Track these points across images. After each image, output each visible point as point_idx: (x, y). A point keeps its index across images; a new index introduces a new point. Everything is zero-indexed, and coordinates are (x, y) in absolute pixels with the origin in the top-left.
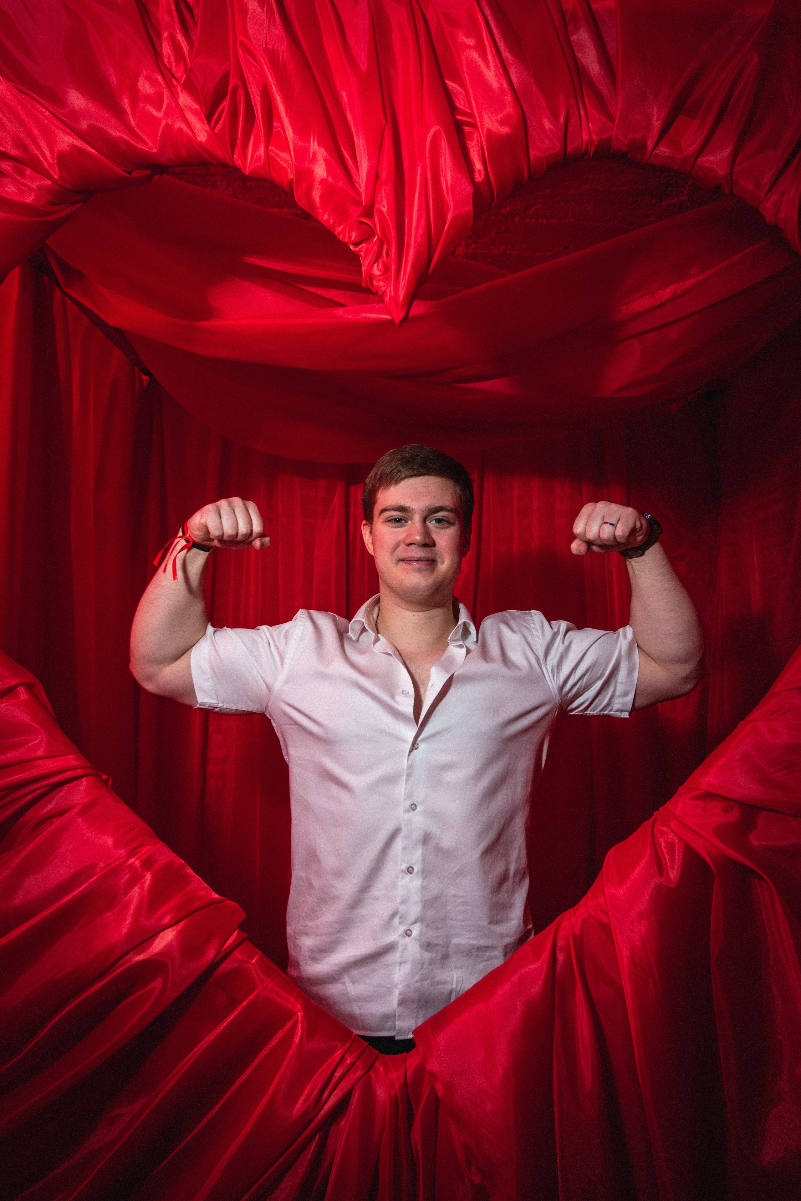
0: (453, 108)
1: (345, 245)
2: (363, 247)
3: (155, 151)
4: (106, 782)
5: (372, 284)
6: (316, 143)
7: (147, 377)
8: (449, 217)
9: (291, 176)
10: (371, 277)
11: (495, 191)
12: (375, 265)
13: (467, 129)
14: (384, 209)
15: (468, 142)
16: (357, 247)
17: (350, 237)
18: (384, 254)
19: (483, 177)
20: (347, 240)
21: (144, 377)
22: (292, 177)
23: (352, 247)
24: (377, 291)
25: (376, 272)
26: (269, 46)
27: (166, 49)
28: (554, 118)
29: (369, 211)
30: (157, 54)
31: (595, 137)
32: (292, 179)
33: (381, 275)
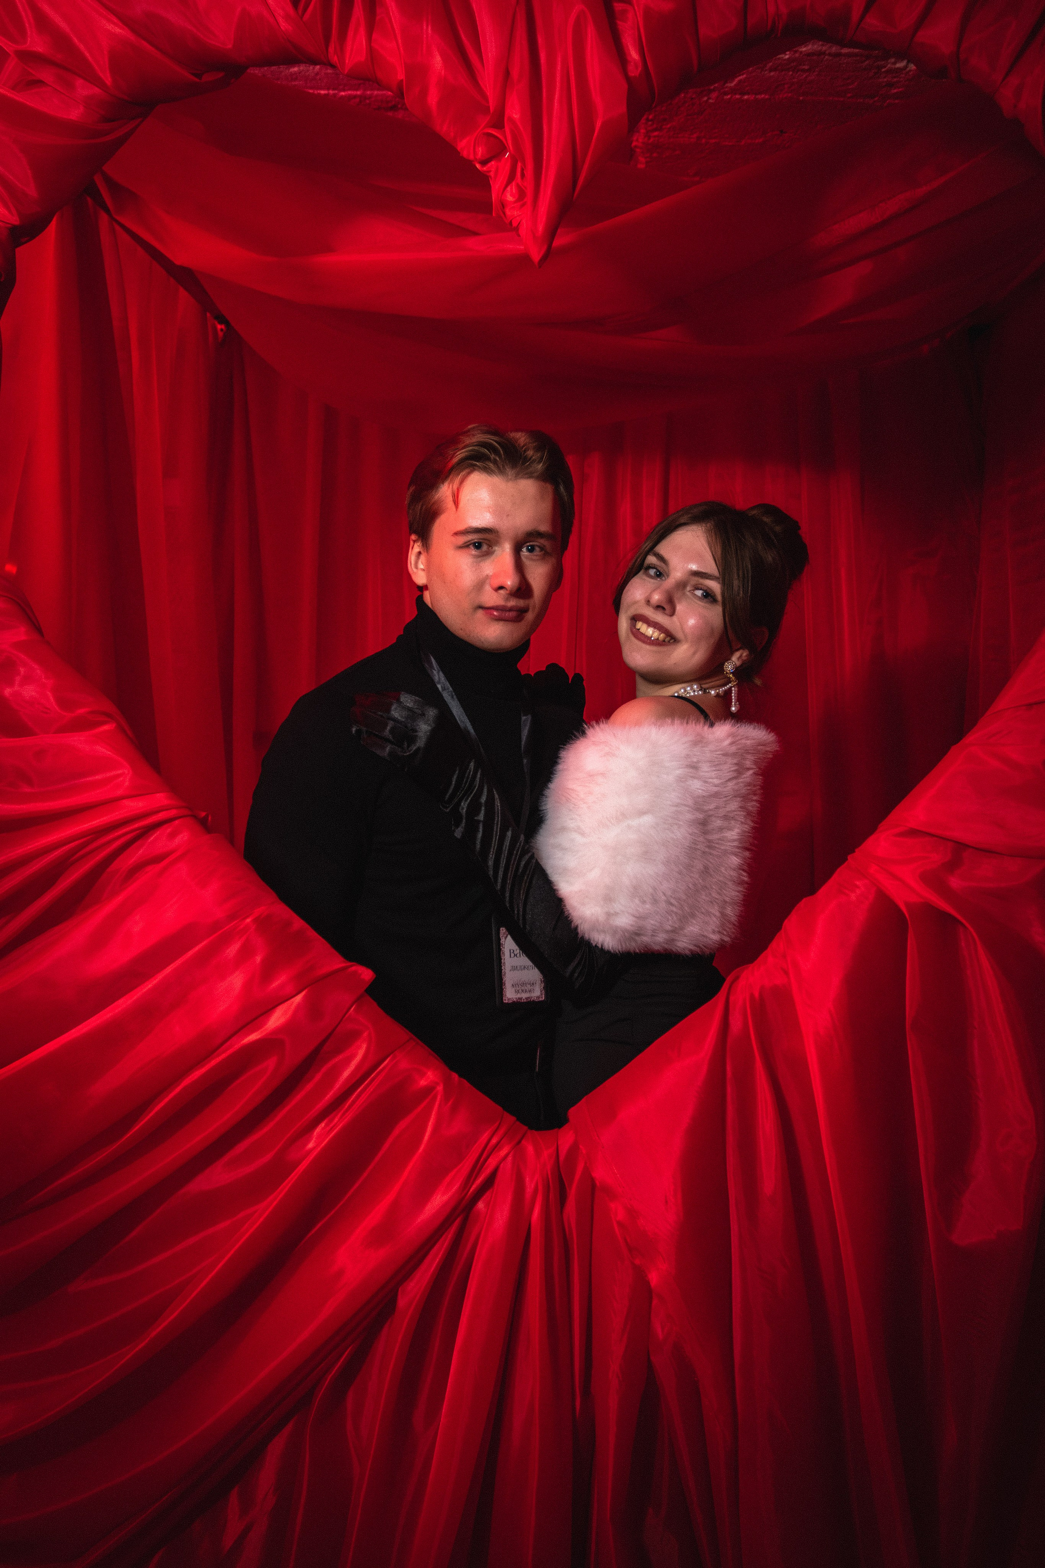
1: (470, 164)
2: (493, 166)
3: (231, 46)
4: (204, 822)
5: (504, 213)
6: (430, 29)
7: (223, 327)
8: (599, 124)
9: (401, 76)
10: (503, 205)
11: (656, 86)
12: (509, 189)
13: (618, 5)
14: (516, 114)
15: (619, 22)
16: (485, 167)
17: (476, 153)
18: (519, 174)
19: (639, 67)
20: (472, 157)
21: (219, 327)
23: (478, 166)
24: (511, 221)
25: (510, 198)
29: (498, 122)
31: (783, 10)
32: (402, 81)
33: (515, 202)
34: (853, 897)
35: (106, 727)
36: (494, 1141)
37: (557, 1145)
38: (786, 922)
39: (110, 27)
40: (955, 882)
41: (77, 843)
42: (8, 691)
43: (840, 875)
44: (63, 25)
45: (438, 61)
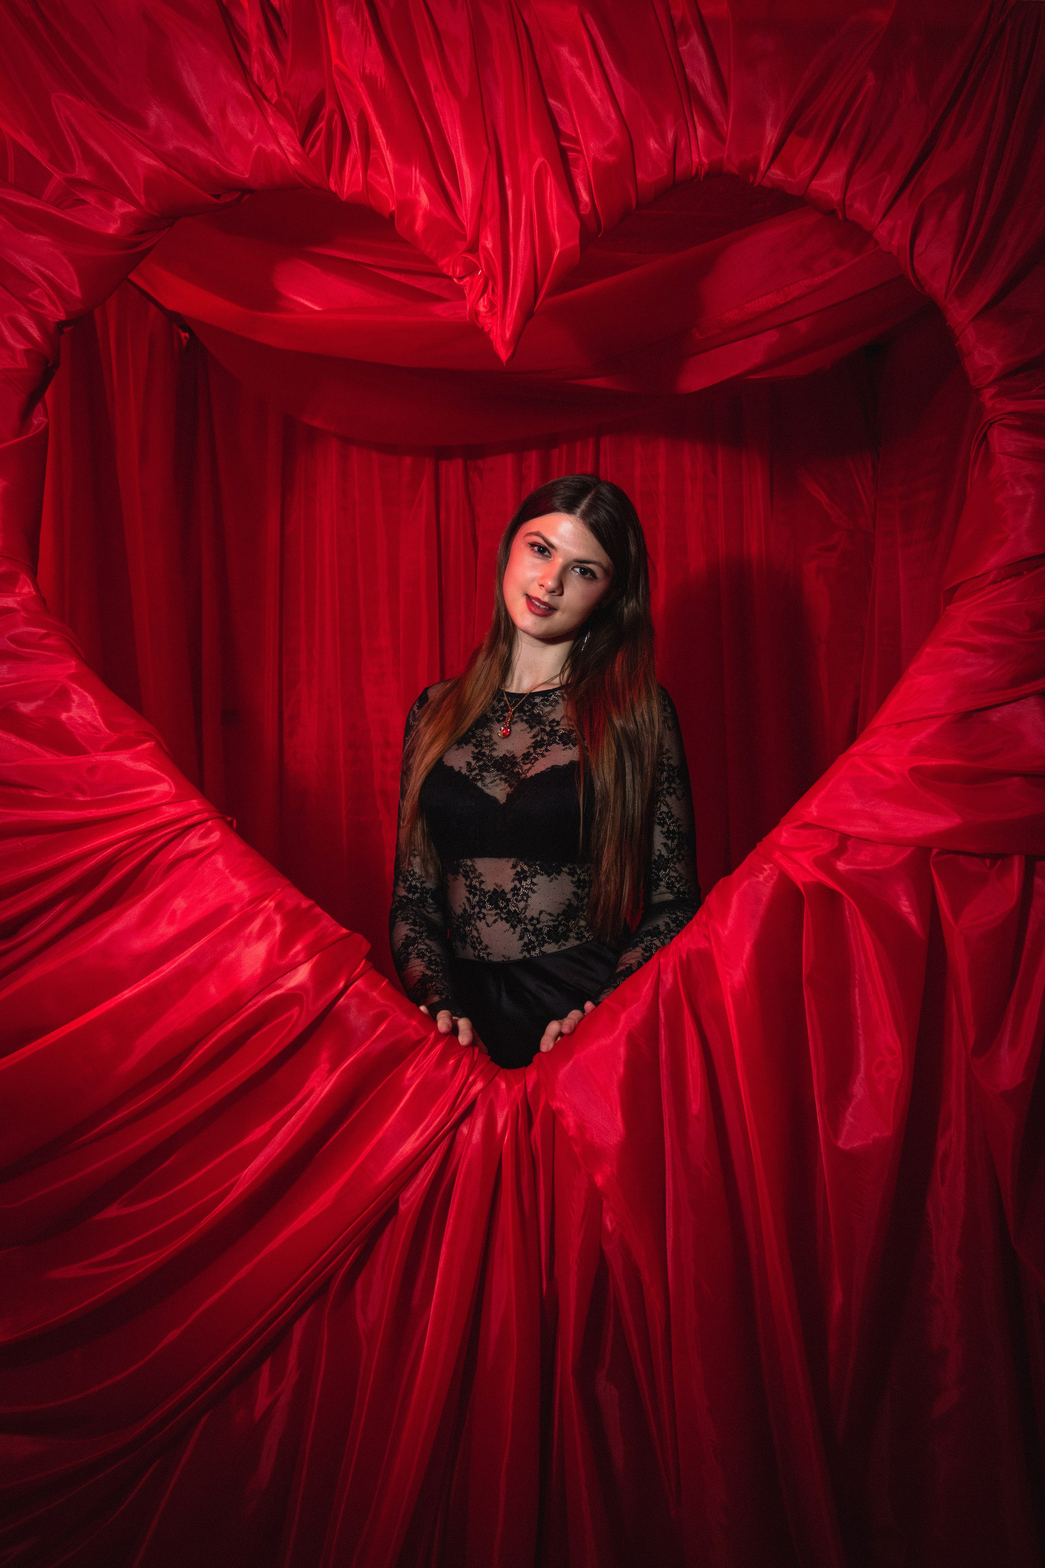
0: (557, 131)
1: (449, 278)
2: (467, 281)
3: (247, 176)
4: (230, 824)
5: (478, 320)
6: (418, 171)
7: (187, 335)
8: (557, 252)
9: (392, 205)
10: (477, 312)
11: (602, 224)
12: (482, 300)
13: (571, 154)
14: (489, 245)
15: (572, 169)
16: (461, 281)
17: (454, 271)
18: (490, 289)
19: (589, 208)
20: (450, 274)
21: (183, 335)
22: (394, 209)
23: (455, 280)
24: (484, 326)
25: (482, 307)
26: (367, 71)
27: (256, 67)
28: (661, 138)
29: (474, 247)
30: (245, 73)
31: (704, 160)
32: (394, 211)
33: (486, 312)
34: (761, 878)
35: (147, 745)
36: (471, 1078)
37: (525, 1082)
38: (707, 897)
39: (146, 160)
40: (841, 866)
41: (125, 842)
42: (64, 716)
43: (751, 858)
44: (106, 157)
45: (424, 199)
